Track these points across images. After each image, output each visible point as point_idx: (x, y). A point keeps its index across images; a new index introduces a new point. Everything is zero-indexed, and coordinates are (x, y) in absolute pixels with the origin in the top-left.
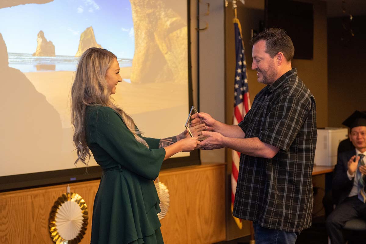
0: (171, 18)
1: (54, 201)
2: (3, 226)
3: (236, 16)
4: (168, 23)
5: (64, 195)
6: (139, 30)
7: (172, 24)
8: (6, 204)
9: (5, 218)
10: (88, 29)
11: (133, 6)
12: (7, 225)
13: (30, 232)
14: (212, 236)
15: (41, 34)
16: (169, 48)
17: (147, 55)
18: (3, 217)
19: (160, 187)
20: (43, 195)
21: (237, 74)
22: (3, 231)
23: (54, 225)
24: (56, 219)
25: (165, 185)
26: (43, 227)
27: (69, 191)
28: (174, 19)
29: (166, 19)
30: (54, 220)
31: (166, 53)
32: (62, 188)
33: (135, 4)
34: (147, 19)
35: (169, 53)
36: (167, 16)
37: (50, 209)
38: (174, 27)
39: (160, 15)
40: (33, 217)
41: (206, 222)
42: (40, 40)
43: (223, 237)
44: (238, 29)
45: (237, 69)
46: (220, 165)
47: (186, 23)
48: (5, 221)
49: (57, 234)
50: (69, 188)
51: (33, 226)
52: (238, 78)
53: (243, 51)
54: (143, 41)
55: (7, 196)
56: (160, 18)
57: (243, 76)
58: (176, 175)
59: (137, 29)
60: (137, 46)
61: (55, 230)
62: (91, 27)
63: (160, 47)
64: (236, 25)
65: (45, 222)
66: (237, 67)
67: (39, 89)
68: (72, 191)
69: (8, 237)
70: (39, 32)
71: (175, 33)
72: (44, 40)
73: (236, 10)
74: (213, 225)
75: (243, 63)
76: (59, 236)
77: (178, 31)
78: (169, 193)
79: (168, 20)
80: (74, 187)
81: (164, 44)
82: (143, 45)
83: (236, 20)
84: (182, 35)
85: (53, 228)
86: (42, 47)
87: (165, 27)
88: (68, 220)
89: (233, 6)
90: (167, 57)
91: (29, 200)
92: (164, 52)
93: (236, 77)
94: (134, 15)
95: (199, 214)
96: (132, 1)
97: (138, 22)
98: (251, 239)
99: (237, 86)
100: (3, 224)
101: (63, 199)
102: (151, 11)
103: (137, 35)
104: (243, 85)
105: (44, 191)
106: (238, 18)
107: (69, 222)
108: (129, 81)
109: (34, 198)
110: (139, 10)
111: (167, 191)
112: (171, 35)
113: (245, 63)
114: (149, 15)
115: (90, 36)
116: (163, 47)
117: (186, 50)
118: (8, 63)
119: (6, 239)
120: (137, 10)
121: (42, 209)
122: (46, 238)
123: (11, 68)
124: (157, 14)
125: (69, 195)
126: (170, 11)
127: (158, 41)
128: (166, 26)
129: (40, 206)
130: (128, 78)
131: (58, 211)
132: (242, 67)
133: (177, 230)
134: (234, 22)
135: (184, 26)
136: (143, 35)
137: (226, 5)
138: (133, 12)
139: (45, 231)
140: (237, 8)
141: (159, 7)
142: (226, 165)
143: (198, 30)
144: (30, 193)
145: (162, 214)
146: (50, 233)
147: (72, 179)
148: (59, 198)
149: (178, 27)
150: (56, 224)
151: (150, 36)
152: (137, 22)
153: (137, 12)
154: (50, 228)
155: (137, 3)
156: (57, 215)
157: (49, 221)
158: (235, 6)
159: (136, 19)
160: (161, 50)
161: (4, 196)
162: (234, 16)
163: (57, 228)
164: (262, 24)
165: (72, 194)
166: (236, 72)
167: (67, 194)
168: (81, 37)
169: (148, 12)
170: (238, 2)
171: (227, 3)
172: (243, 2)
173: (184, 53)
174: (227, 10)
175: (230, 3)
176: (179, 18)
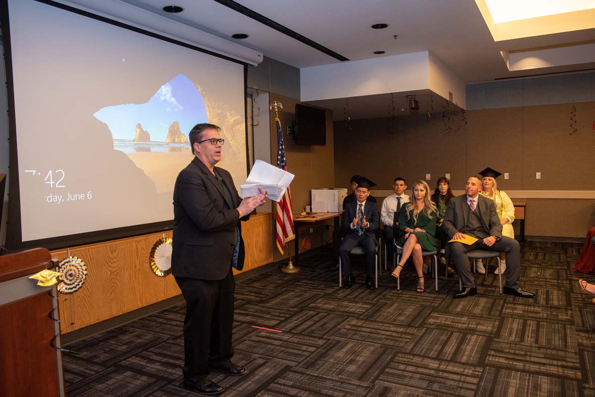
0: (234, 116)
1: (153, 244)
2: (114, 264)
4: (232, 120)
5: (160, 240)
7: (234, 121)
8: (116, 249)
9: (116, 258)
10: (174, 123)
12: (117, 263)
13: (135, 266)
14: (264, 260)
15: (139, 126)
16: (233, 137)
18: (114, 257)
20: (145, 240)
21: (278, 155)
22: (115, 268)
23: (154, 261)
24: (155, 257)
26: (146, 263)
27: (164, 237)
28: (236, 118)
29: (230, 117)
30: (154, 258)
31: (231, 140)
32: (159, 235)
33: (208, 106)
35: (233, 140)
36: (231, 115)
37: (150, 250)
38: (236, 123)
40: (137, 256)
41: (261, 252)
42: (138, 130)
43: (271, 260)
44: (279, 125)
45: (278, 151)
46: (269, 214)
47: (244, 121)
48: (116, 260)
49: (156, 267)
50: (164, 234)
51: (137, 262)
52: (279, 157)
53: (282, 140)
55: (117, 242)
56: (226, 117)
57: (282, 157)
61: (154, 264)
62: (177, 121)
63: (227, 136)
64: (277, 122)
65: (146, 259)
66: (279, 150)
67: (138, 165)
68: (167, 236)
69: (118, 271)
70: (136, 124)
71: (236, 127)
72: (142, 130)
73: (277, 113)
74: (265, 253)
75: (282, 147)
76: (158, 268)
77: (239, 126)
79: (232, 118)
80: (167, 233)
83: (277, 119)
84: (241, 129)
85: (152, 264)
86: (140, 135)
88: (163, 257)
89: (275, 110)
90: (232, 143)
91: (134, 244)
93: (278, 156)
94: (208, 114)
95: (256, 246)
96: (206, 105)
98: (289, 261)
99: (279, 162)
100: (115, 262)
101: (160, 242)
102: (220, 111)
104: (283, 161)
105: (145, 237)
107: (165, 258)
109: (138, 243)
110: (212, 111)
112: (234, 128)
113: (283, 147)
115: (176, 128)
117: (245, 138)
118: (113, 147)
119: (117, 273)
120: (210, 110)
121: (144, 250)
122: (148, 270)
123: (116, 150)
124: (224, 114)
125: (164, 240)
126: (233, 112)
128: (231, 122)
129: (142, 248)
131: (156, 251)
132: (282, 149)
134: (276, 120)
135: (243, 123)
137: (271, 110)
138: (207, 112)
139: (147, 265)
141: (225, 109)
142: (273, 214)
143: (253, 126)
144: (135, 239)
146: (151, 267)
147: (165, 228)
148: (157, 242)
149: (240, 123)
150: (155, 260)
153: (210, 112)
154: (150, 263)
155: (210, 106)
156: (155, 253)
157: (150, 258)
158: (277, 110)
159: (209, 117)
160: (228, 138)
161: (114, 243)
162: (276, 116)
163: (156, 262)
164: (294, 122)
165: (166, 238)
166: (278, 153)
167: (163, 238)
168: (169, 128)
169: (218, 112)
170: (278, 107)
171: (271, 108)
172: (282, 107)
173: (243, 140)
174: (272, 113)
175: (273, 108)
176: (239, 117)
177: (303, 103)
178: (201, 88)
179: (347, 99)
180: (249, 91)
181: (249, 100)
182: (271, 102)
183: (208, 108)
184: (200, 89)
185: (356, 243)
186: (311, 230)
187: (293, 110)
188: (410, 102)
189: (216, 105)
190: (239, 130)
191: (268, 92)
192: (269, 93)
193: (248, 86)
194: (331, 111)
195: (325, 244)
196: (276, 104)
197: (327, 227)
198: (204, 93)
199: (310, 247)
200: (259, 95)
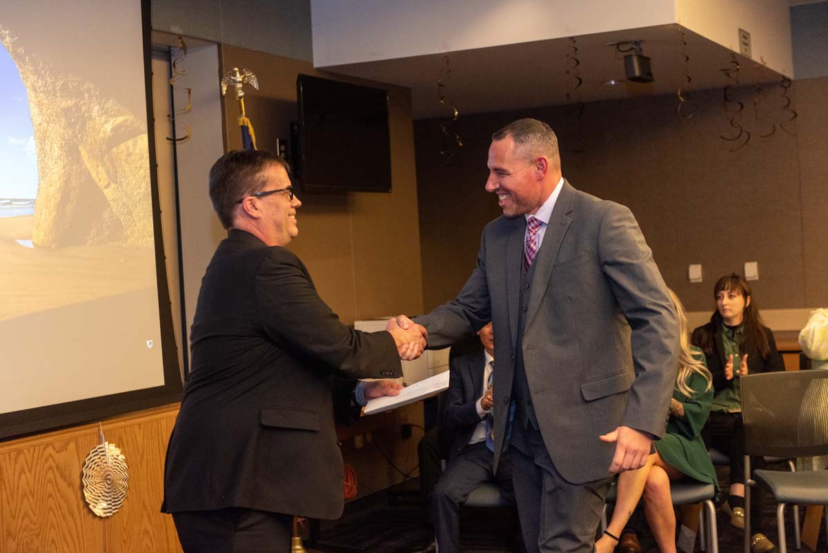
0: (114, 116)
3: (244, 113)
4: (108, 127)
6: (47, 142)
7: (113, 129)
11: (31, 94)
16: (113, 177)
17: (65, 191)
19: (107, 450)
25: (118, 446)
28: (120, 119)
29: (103, 119)
31: (107, 187)
33: (35, 89)
34: (63, 120)
35: (113, 186)
36: (105, 112)
38: (120, 135)
39: (89, 110)
44: (249, 135)
47: (144, 127)
54: (56, 163)
56: (90, 118)
58: (140, 425)
59: (42, 139)
60: (43, 172)
63: (94, 175)
64: (244, 129)
71: (122, 147)
73: (242, 101)
77: (130, 143)
78: (126, 461)
79: (106, 122)
81: (100, 169)
82: (56, 170)
83: (245, 120)
84: (138, 151)
87: (102, 135)
89: (237, 93)
90: (109, 193)
92: (101, 184)
94: (35, 111)
96: (29, 84)
97: (46, 125)
102: (70, 103)
103: (42, 152)
106: (246, 116)
108: (29, 244)
110: (45, 101)
111: (122, 457)
112: (114, 150)
114: (66, 112)
116: (99, 175)
117: (149, 179)
120: (39, 101)
124: (84, 108)
126: (110, 103)
127: (88, 163)
128: (105, 132)
130: (28, 237)
133: (147, 532)
134: (241, 124)
135: (142, 133)
136: (57, 152)
137: (224, 93)
140: (244, 96)
141: (86, 95)
143: (173, 140)
145: (113, 500)
149: (133, 134)
151: (71, 152)
152: (40, 124)
153: (40, 104)
155: (40, 88)
158: (241, 94)
159: (38, 120)
160: (97, 180)
162: (241, 112)
164: (296, 128)
169: (64, 104)
170: (247, 86)
171: (224, 89)
172: (256, 86)
173: (144, 185)
174: (227, 101)
175: (231, 89)
176: (130, 117)
177: (319, 70)
178: (12, 37)
179: (447, 58)
180: (156, 39)
181: (159, 66)
182: (223, 72)
183: (33, 95)
184: (8, 39)
185: (480, 474)
186: (358, 442)
187: (290, 93)
188: (628, 59)
189: (60, 83)
190: (129, 155)
191: (211, 42)
192: (219, 45)
193: (155, 24)
194: (404, 93)
195: (399, 480)
196: (239, 78)
197: (406, 431)
198: (21, 50)
199: (355, 491)
200: (188, 51)
